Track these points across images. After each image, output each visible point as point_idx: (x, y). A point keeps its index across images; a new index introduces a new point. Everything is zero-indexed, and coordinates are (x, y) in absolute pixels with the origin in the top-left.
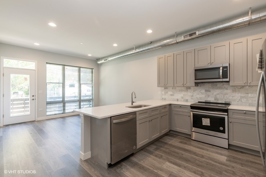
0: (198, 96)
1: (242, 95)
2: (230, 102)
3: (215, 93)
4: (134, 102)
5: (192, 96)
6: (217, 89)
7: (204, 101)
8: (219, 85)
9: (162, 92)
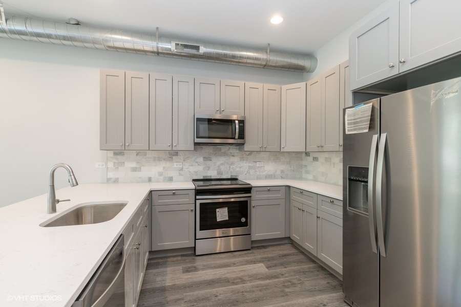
0: (192, 169)
1: (250, 165)
2: (236, 176)
3: (218, 163)
4: (58, 201)
5: (182, 169)
6: (221, 155)
7: (202, 178)
8: (224, 149)
9: (106, 164)
